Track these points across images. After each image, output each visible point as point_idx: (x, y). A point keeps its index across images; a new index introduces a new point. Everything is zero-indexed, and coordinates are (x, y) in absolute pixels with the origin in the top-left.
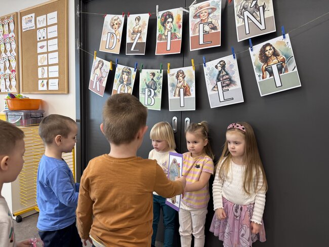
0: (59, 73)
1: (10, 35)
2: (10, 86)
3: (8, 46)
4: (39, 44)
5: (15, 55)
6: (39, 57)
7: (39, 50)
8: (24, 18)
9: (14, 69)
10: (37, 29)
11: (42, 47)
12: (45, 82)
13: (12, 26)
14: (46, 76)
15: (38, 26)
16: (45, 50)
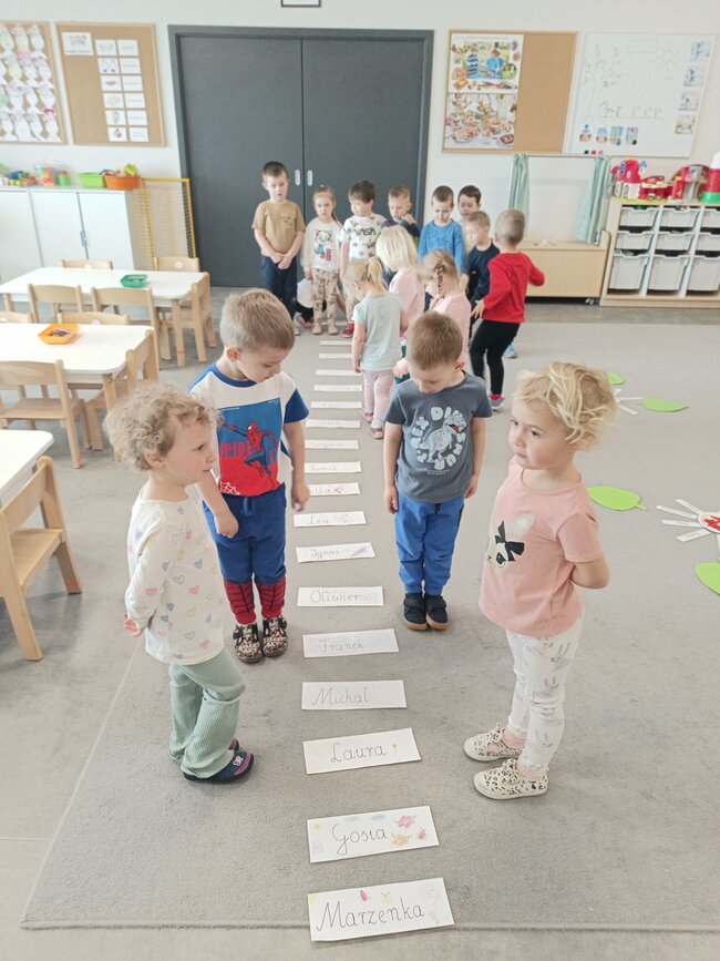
0: (148, 122)
1: (35, 55)
2: (45, 134)
3: (31, 72)
4: (104, 79)
5: (51, 86)
6: (106, 96)
7: (105, 87)
8: (65, 35)
9: (49, 107)
10: (96, 56)
11: (110, 83)
12: (123, 131)
13: (38, 42)
14: (122, 121)
15: (99, 52)
16: (117, 87)
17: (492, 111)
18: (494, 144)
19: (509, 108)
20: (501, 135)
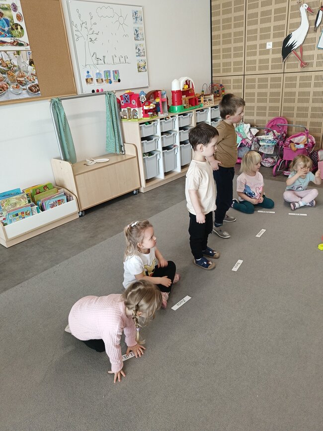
17: (14, 66)
18: (25, 95)
19: (28, 62)
20: (29, 86)
